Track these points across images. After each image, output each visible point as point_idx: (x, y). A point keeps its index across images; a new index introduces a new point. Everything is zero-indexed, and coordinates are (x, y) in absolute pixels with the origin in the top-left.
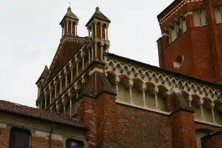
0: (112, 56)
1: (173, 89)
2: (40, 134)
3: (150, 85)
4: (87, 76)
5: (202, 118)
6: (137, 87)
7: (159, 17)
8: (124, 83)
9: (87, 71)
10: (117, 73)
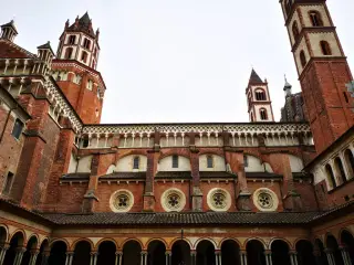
1: (67, 114)
9: (28, 77)
10: (49, 90)
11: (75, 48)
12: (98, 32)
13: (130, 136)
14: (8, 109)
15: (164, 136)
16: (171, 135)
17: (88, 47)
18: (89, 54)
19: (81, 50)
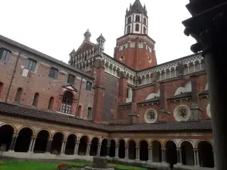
0: (105, 54)
1: (122, 70)
2: (78, 78)
3: (115, 67)
4: (94, 59)
5: (129, 81)
6: (111, 67)
7: (118, 39)
8: (107, 65)
9: (94, 58)
10: (105, 61)
11: (131, 25)
12: (145, 7)
13: (163, 72)
14: (80, 79)
15: (186, 66)
16: (191, 64)
17: (139, 21)
18: (140, 24)
19: (135, 24)
